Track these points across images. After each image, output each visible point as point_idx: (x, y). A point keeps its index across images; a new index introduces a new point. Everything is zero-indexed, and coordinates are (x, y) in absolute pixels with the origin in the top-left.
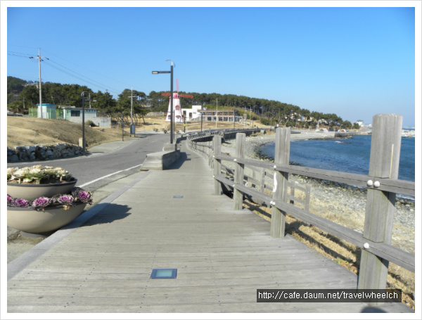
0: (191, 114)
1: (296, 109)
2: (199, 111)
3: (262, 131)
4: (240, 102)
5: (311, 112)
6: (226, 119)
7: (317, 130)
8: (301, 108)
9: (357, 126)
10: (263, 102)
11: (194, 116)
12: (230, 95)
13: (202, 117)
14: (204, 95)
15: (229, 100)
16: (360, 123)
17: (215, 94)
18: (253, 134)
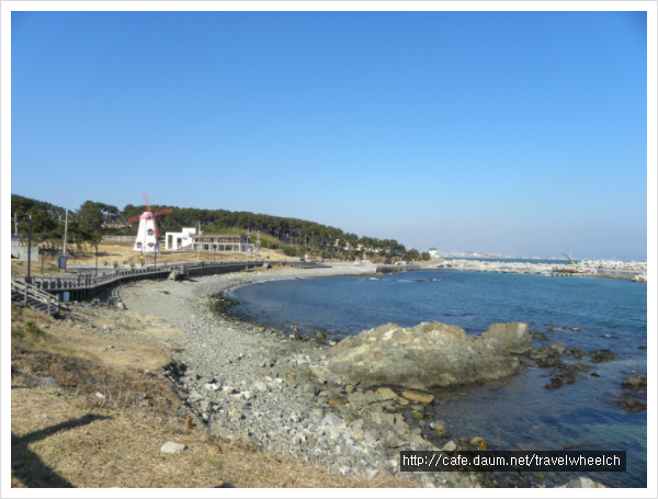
0: (179, 241)
1: (337, 233)
2: (191, 236)
3: (265, 265)
4: (256, 222)
5: (360, 237)
6: (228, 248)
7: (356, 263)
8: (345, 232)
9: (426, 257)
10: (291, 223)
11: (185, 243)
12: (243, 213)
13: (195, 245)
14: (205, 213)
15: (240, 219)
16: (432, 253)
17: (221, 211)
18: (247, 269)
